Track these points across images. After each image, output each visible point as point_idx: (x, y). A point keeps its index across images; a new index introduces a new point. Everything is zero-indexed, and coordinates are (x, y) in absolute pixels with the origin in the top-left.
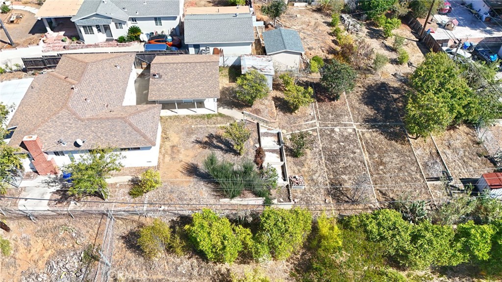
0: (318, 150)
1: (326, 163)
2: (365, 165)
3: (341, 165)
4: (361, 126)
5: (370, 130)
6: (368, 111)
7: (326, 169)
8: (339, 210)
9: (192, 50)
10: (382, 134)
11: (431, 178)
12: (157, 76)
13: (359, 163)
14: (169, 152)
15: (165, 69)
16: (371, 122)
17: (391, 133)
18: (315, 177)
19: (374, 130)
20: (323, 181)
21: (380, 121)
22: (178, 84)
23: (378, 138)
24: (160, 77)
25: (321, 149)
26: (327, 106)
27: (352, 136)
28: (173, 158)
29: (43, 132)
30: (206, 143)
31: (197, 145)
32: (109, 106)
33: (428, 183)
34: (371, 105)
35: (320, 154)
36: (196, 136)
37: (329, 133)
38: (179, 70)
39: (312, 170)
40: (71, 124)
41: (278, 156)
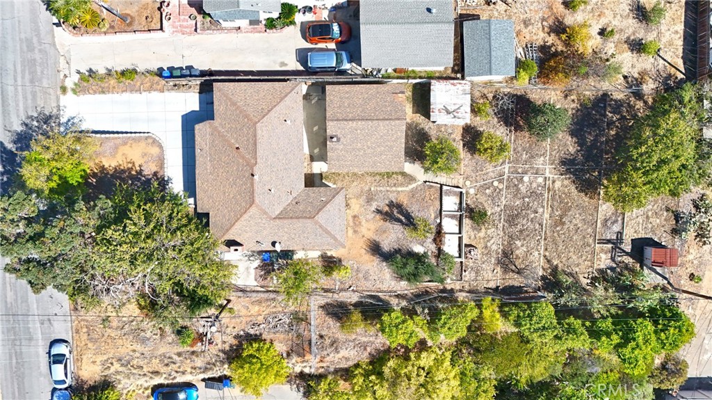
0: (499, 209)
1: (504, 226)
2: (542, 229)
3: (519, 227)
4: (555, 169)
5: (564, 176)
6: (570, 146)
7: (502, 233)
8: (504, 279)
10: (574, 182)
11: (604, 240)
12: (335, 139)
13: (537, 226)
14: (351, 224)
15: (343, 129)
16: (568, 164)
17: (584, 180)
18: (489, 244)
19: (568, 176)
20: (496, 248)
21: (578, 164)
22: (359, 150)
23: (568, 187)
24: (338, 140)
25: (503, 207)
26: (524, 139)
27: (540, 188)
28: (355, 232)
30: (386, 213)
31: (378, 217)
33: (597, 245)
34: (576, 136)
35: (500, 215)
36: (376, 203)
37: (516, 183)
38: (359, 131)
39: (489, 236)
40: (265, 224)
41: (457, 223)
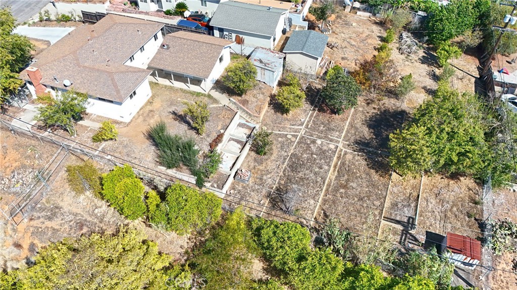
0: (286, 154)
1: (286, 168)
2: (324, 183)
3: (300, 175)
4: (349, 146)
5: (356, 153)
6: (366, 133)
7: (281, 174)
8: (269, 214)
9: (216, 33)
10: (366, 160)
11: (392, 219)
12: (166, 47)
13: (319, 179)
14: (145, 115)
15: (176, 42)
16: (362, 146)
17: (376, 162)
18: (265, 177)
19: (360, 154)
20: (271, 183)
21: (372, 147)
22: (180, 58)
23: (360, 162)
24: (168, 48)
25: (290, 154)
26: (325, 117)
27: (330, 152)
28: (145, 120)
29: (48, 68)
30: (180, 116)
31: (171, 116)
32: (109, 62)
33: (383, 222)
34: (373, 129)
35: (285, 159)
36: (176, 108)
37: (309, 143)
38: (186, 46)
39: (268, 170)
40: (70, 67)
41: (241, 147)
